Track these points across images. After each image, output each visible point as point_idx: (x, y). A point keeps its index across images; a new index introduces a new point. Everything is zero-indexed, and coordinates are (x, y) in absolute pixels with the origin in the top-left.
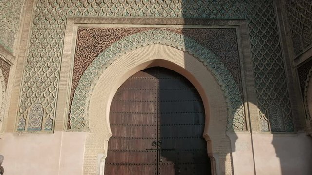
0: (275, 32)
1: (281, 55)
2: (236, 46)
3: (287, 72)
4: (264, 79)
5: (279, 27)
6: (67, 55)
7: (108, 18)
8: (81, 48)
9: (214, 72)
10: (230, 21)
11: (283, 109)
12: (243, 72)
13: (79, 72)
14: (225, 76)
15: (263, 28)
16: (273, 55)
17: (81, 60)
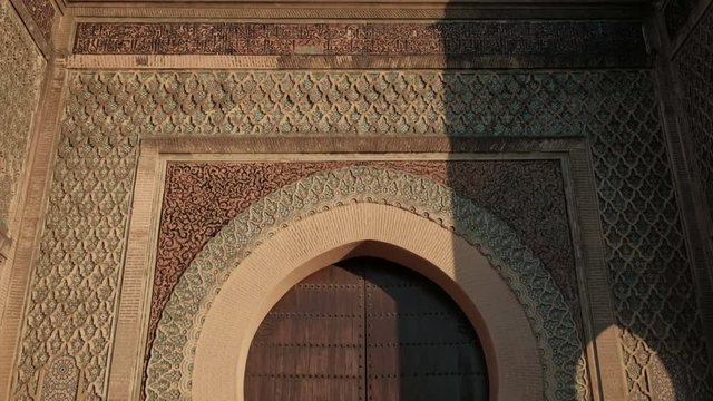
0: (660, 167)
1: (679, 225)
2: (563, 205)
3: (694, 269)
4: (637, 286)
5: (670, 152)
6: (140, 234)
7: (243, 139)
8: (174, 215)
9: (508, 271)
10: (546, 142)
11: (688, 367)
12: (580, 270)
13: (171, 272)
14: (535, 280)
15: (630, 156)
16: (658, 224)
17: (175, 245)
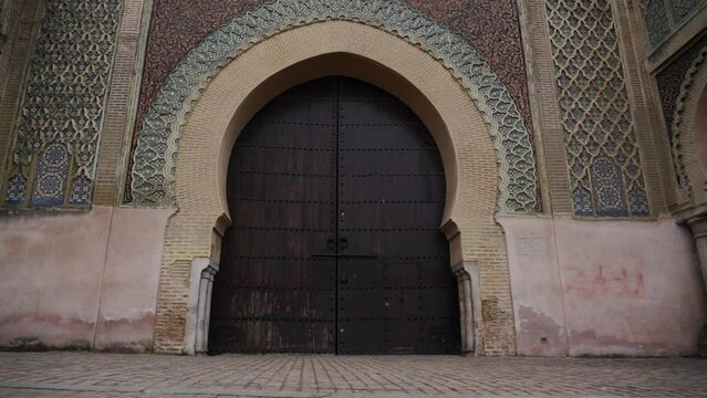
1: (617, 50)
2: (517, 30)
3: (630, 87)
4: (581, 100)
6: (129, 39)
8: (163, 25)
9: (467, 82)
12: (532, 87)
13: (159, 74)
14: (492, 91)
16: (599, 50)
17: (163, 50)
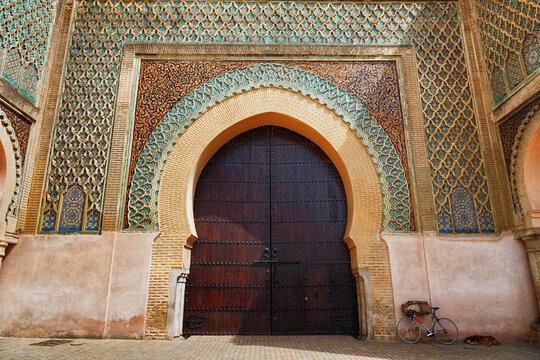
0: (460, 66)
1: (471, 104)
2: (397, 91)
3: (480, 133)
4: (443, 143)
5: (467, 56)
6: (124, 106)
7: (190, 45)
8: (147, 95)
9: (360, 133)
10: (386, 49)
11: (474, 196)
12: (407, 133)
13: (145, 132)
14: (378, 139)
15: (441, 59)
16: (457, 104)
17: (147, 114)
